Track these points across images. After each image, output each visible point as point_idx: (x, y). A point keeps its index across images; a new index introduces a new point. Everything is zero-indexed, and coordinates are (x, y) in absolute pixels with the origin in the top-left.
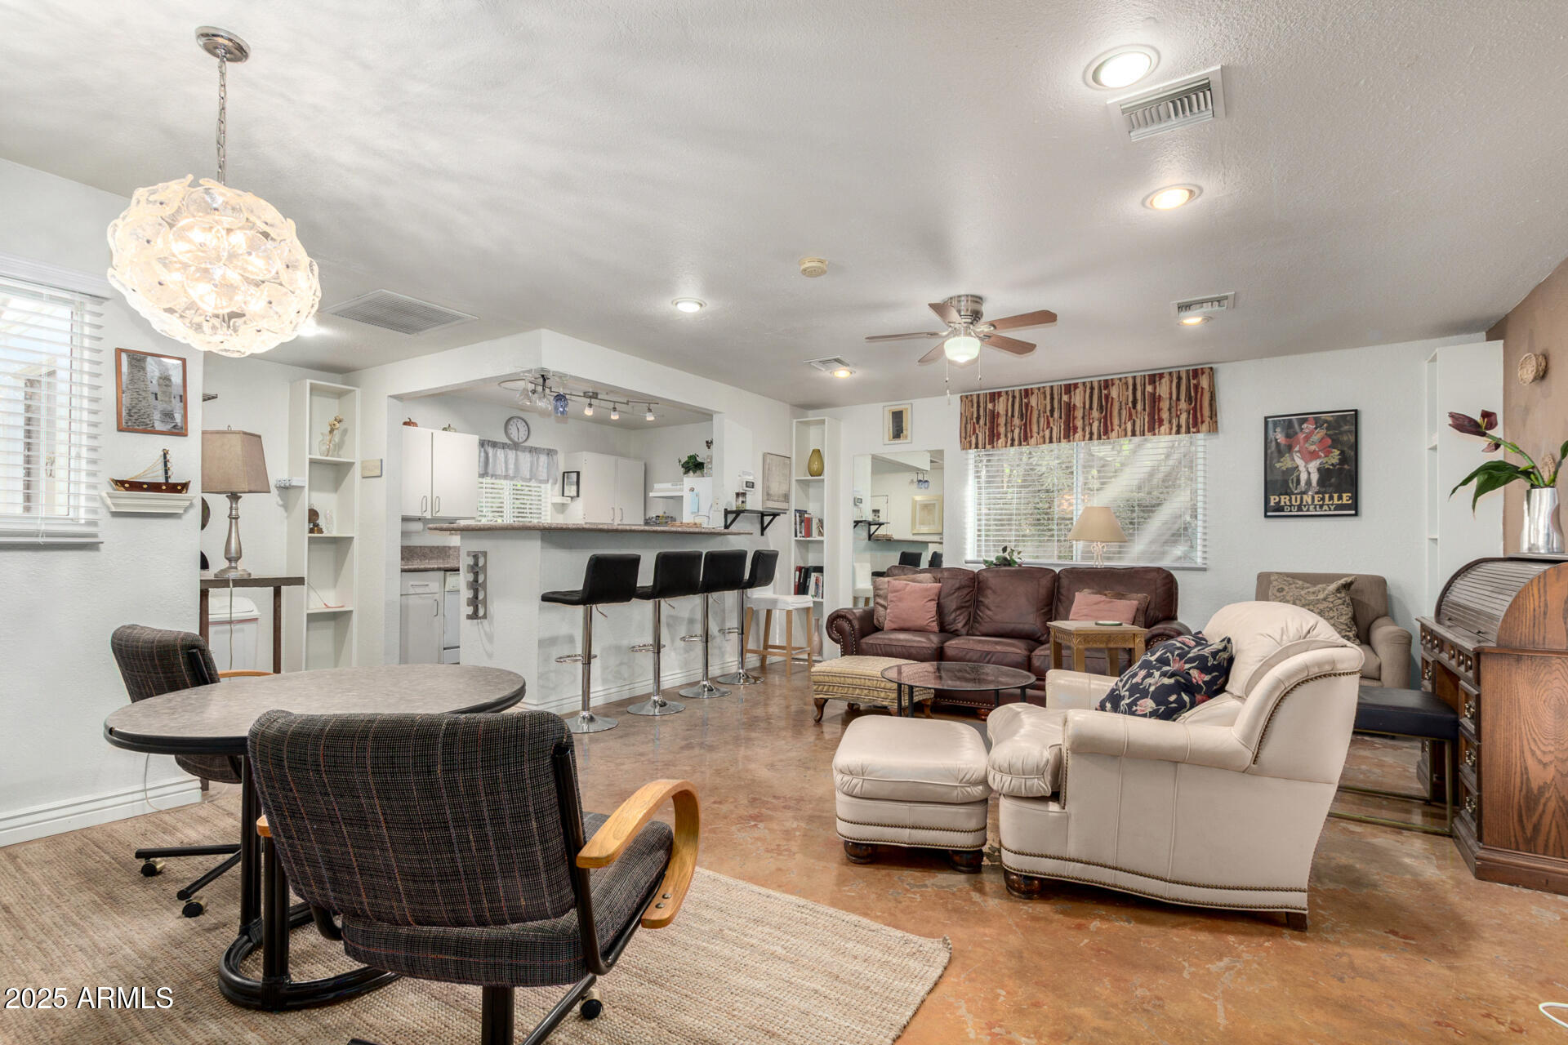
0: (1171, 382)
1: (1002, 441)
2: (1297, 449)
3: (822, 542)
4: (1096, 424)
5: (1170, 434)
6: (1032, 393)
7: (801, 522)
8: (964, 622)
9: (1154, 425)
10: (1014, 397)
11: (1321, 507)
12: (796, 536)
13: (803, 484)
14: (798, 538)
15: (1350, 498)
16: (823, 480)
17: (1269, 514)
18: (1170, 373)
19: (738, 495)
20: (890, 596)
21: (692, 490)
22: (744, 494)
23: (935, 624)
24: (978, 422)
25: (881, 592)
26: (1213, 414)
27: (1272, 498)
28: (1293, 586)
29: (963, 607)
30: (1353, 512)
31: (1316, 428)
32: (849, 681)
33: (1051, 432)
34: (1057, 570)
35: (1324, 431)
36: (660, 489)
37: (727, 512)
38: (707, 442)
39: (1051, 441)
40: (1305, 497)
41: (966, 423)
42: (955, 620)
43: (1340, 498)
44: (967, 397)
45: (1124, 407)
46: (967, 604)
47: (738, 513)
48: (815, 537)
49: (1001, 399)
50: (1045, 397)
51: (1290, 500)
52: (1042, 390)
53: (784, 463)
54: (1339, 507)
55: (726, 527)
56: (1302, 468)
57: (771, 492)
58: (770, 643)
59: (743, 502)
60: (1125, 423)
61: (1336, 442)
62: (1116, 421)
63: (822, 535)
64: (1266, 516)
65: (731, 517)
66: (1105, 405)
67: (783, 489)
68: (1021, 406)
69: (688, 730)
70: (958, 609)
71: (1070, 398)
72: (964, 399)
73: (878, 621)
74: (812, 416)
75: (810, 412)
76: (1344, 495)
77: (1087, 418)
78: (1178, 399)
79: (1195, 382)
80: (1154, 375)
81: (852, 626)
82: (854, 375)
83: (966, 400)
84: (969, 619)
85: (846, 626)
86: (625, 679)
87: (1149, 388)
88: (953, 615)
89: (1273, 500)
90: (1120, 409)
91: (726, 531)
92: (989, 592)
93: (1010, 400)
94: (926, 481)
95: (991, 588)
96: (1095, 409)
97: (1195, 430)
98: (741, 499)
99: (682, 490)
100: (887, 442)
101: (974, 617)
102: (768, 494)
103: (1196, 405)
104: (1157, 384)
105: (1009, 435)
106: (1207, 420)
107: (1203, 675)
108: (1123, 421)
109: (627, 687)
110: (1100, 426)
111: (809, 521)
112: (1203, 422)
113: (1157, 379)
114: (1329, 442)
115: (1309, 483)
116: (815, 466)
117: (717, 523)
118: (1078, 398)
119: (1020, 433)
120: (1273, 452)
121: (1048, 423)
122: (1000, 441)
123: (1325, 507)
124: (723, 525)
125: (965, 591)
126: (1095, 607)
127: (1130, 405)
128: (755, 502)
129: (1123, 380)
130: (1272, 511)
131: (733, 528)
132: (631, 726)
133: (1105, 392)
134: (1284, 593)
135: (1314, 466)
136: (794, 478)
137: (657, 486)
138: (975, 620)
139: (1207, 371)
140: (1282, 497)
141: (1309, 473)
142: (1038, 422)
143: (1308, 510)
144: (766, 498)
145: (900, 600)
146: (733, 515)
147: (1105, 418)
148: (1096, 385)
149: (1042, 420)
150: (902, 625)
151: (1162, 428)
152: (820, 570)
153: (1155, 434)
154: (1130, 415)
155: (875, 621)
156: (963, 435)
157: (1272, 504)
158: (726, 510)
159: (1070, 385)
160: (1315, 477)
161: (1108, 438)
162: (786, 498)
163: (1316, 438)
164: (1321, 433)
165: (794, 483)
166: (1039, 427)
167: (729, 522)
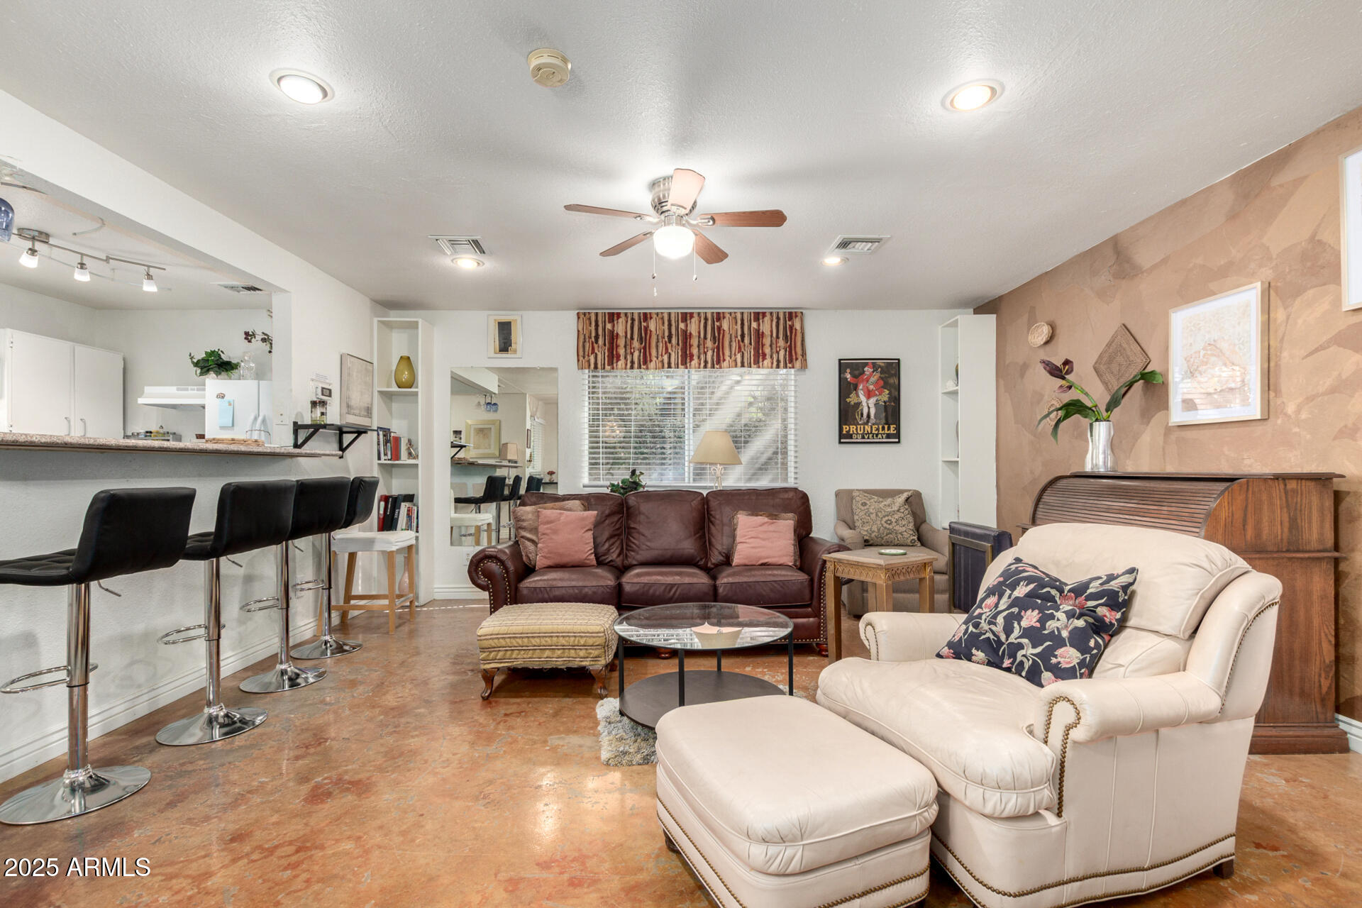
0: (772, 321)
1: (621, 363)
2: (861, 387)
3: (416, 466)
4: (710, 353)
5: (772, 367)
6: (651, 318)
7: (386, 442)
8: (617, 552)
9: (758, 358)
10: (633, 320)
11: (877, 436)
12: (379, 458)
13: (387, 396)
14: (382, 461)
15: (896, 429)
16: (416, 394)
17: (842, 440)
18: (771, 313)
19: (314, 404)
20: (542, 528)
21: (221, 396)
22: (323, 403)
23: (593, 557)
24: (597, 341)
25: (525, 524)
26: (804, 354)
27: (844, 427)
28: (872, 500)
29: (615, 535)
30: (897, 440)
31: (873, 372)
32: (534, 641)
33: (669, 358)
34: (705, 493)
35: (878, 375)
36: (154, 394)
37: (297, 427)
38: (247, 334)
39: (669, 366)
40: (866, 427)
41: (584, 342)
42: (608, 550)
43: (889, 429)
44: (585, 314)
45: (734, 340)
46: (618, 532)
47: (316, 428)
48: (404, 459)
49: (620, 320)
50: (663, 323)
51: (857, 429)
52: (660, 316)
53: (366, 369)
54: (888, 436)
55: (296, 446)
56: (864, 404)
57: (353, 403)
58: (354, 593)
59: (322, 414)
60: (735, 355)
61: (886, 385)
62: (727, 352)
63: (416, 457)
64: (840, 443)
65: (302, 435)
66: (718, 336)
67: (367, 399)
68: (640, 329)
69: (297, 758)
70: (611, 537)
71: (687, 326)
72: (582, 316)
73: (527, 556)
74: (395, 317)
75: (392, 312)
76: (892, 426)
77: (702, 347)
78: (778, 337)
79: (790, 323)
80: (758, 313)
81: (506, 568)
82: (482, 268)
83: (583, 316)
84: (622, 549)
85: (494, 567)
86: (139, 686)
87: (754, 325)
88: (607, 545)
89: (846, 429)
90: (731, 341)
91: (297, 451)
92: (642, 518)
93: (629, 322)
94: (495, 404)
95: (643, 514)
96: (709, 339)
97: (790, 365)
98: (319, 410)
99: (204, 397)
100: (493, 355)
101: (627, 545)
102: (348, 406)
103: (791, 343)
104: (761, 321)
105: (629, 357)
106: (800, 357)
107: (1113, 613)
108: (733, 353)
109: (146, 697)
110: (713, 355)
111: (397, 440)
112: (797, 359)
113: (761, 317)
114: (881, 383)
115: (869, 416)
116: (405, 376)
117: (282, 440)
118: (693, 325)
119: (640, 356)
120: (845, 389)
121: (667, 349)
122: (620, 363)
123: (880, 436)
124: (291, 442)
125: (615, 518)
126: (761, 528)
127: (739, 338)
128: (334, 415)
129: (733, 315)
130: (844, 438)
131: (306, 449)
132: (181, 774)
133: (717, 324)
134: (867, 507)
135: (872, 401)
136: (377, 389)
137: (147, 389)
138: (629, 548)
139: (799, 315)
140: (851, 427)
141: (869, 408)
142: (657, 346)
143: (868, 438)
144: (345, 410)
145: (555, 532)
146: (305, 432)
147: (718, 348)
148: (709, 316)
149: (661, 345)
150: (557, 560)
151: (765, 362)
152: (410, 498)
153: (759, 367)
154: (740, 348)
155: (524, 558)
156: (581, 353)
157: (844, 432)
158: (295, 423)
159: (686, 313)
160: (873, 411)
161: (721, 368)
162: (368, 412)
163: (873, 379)
164: (876, 376)
165: (376, 394)
166: (657, 352)
167: (300, 441)
